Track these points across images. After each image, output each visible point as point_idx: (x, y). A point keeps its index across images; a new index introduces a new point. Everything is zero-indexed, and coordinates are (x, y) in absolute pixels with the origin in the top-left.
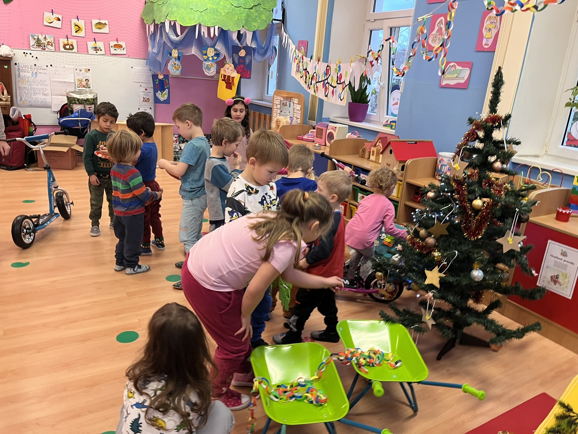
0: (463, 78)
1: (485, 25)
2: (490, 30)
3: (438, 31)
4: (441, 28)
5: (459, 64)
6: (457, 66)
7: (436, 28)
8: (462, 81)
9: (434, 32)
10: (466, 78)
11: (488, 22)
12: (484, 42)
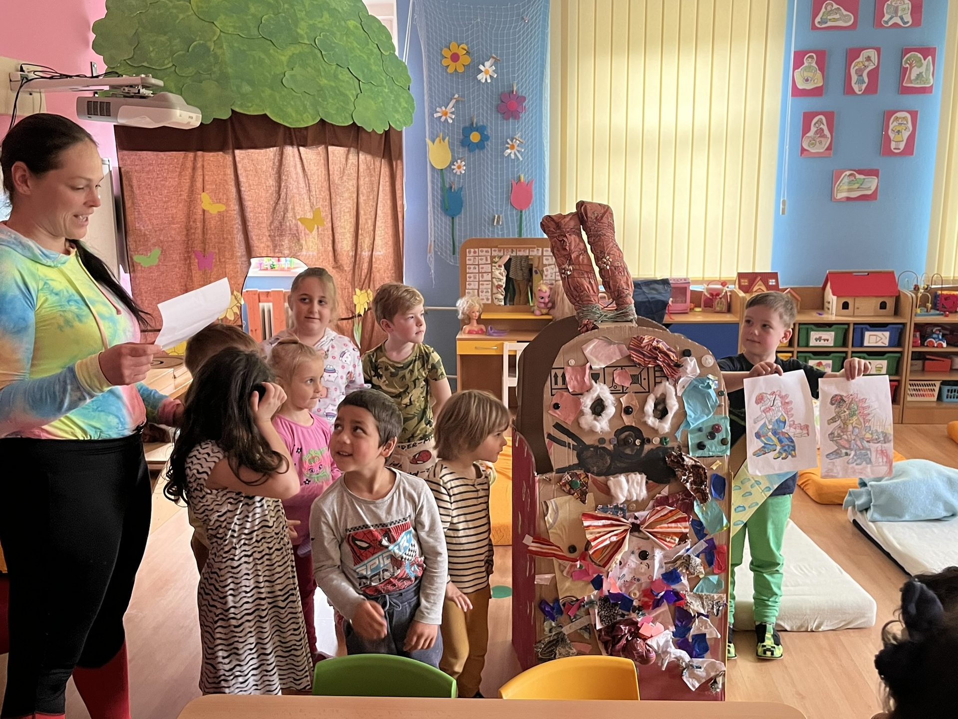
0: (869, 189)
1: (891, 127)
2: (899, 132)
3: (816, 133)
4: (822, 130)
5: (860, 172)
6: (857, 175)
7: (813, 129)
8: (869, 192)
9: (811, 134)
10: (873, 188)
11: (895, 123)
12: (893, 145)
